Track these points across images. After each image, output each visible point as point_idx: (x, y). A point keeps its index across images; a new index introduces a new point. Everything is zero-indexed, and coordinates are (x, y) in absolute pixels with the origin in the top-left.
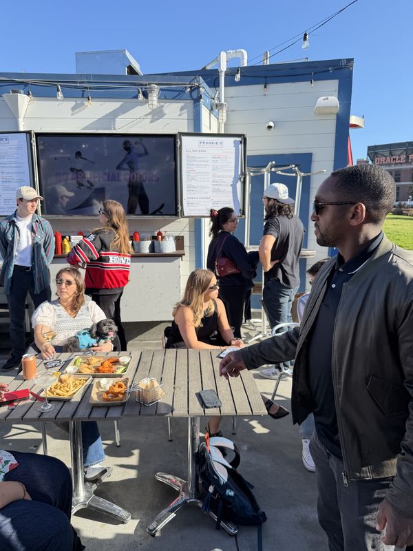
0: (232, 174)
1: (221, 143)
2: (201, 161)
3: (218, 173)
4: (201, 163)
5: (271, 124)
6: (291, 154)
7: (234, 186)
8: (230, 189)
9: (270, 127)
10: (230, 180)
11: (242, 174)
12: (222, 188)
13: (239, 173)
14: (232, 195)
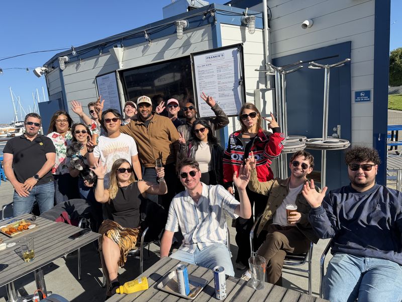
0: (233, 79)
1: (222, 55)
2: (208, 73)
3: (222, 81)
4: (209, 74)
5: (307, 22)
6: (329, 46)
7: (235, 90)
8: (232, 93)
9: (305, 26)
10: (232, 85)
11: (241, 79)
12: (226, 93)
13: (239, 78)
14: (234, 97)
